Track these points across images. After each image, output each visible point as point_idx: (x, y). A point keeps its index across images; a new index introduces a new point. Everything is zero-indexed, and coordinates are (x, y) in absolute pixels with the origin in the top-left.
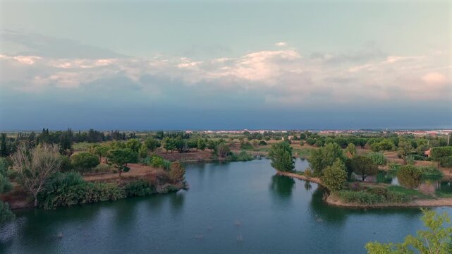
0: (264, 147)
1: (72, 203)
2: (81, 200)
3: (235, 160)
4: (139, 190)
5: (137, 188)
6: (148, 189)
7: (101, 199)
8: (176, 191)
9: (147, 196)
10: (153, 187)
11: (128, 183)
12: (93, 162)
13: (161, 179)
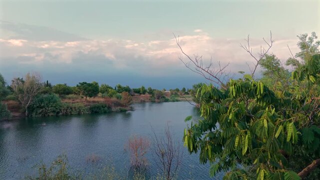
0: (187, 95)
1: (52, 114)
2: (58, 113)
3: (167, 101)
4: (100, 109)
5: (98, 108)
6: (106, 108)
7: (72, 113)
8: (126, 111)
9: (105, 113)
10: (109, 108)
11: (92, 104)
12: (67, 90)
13: (115, 104)
